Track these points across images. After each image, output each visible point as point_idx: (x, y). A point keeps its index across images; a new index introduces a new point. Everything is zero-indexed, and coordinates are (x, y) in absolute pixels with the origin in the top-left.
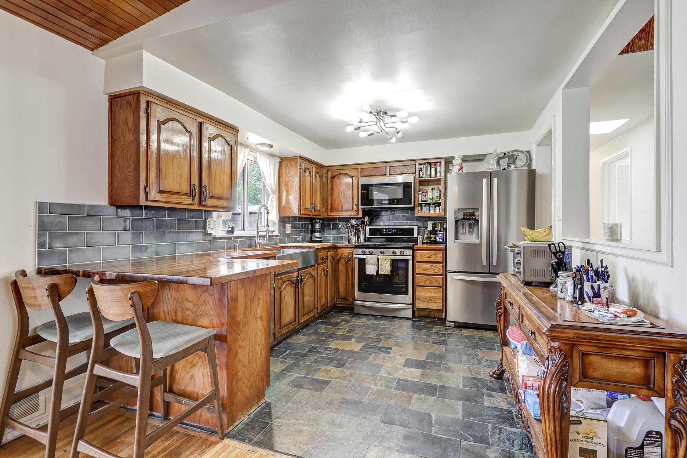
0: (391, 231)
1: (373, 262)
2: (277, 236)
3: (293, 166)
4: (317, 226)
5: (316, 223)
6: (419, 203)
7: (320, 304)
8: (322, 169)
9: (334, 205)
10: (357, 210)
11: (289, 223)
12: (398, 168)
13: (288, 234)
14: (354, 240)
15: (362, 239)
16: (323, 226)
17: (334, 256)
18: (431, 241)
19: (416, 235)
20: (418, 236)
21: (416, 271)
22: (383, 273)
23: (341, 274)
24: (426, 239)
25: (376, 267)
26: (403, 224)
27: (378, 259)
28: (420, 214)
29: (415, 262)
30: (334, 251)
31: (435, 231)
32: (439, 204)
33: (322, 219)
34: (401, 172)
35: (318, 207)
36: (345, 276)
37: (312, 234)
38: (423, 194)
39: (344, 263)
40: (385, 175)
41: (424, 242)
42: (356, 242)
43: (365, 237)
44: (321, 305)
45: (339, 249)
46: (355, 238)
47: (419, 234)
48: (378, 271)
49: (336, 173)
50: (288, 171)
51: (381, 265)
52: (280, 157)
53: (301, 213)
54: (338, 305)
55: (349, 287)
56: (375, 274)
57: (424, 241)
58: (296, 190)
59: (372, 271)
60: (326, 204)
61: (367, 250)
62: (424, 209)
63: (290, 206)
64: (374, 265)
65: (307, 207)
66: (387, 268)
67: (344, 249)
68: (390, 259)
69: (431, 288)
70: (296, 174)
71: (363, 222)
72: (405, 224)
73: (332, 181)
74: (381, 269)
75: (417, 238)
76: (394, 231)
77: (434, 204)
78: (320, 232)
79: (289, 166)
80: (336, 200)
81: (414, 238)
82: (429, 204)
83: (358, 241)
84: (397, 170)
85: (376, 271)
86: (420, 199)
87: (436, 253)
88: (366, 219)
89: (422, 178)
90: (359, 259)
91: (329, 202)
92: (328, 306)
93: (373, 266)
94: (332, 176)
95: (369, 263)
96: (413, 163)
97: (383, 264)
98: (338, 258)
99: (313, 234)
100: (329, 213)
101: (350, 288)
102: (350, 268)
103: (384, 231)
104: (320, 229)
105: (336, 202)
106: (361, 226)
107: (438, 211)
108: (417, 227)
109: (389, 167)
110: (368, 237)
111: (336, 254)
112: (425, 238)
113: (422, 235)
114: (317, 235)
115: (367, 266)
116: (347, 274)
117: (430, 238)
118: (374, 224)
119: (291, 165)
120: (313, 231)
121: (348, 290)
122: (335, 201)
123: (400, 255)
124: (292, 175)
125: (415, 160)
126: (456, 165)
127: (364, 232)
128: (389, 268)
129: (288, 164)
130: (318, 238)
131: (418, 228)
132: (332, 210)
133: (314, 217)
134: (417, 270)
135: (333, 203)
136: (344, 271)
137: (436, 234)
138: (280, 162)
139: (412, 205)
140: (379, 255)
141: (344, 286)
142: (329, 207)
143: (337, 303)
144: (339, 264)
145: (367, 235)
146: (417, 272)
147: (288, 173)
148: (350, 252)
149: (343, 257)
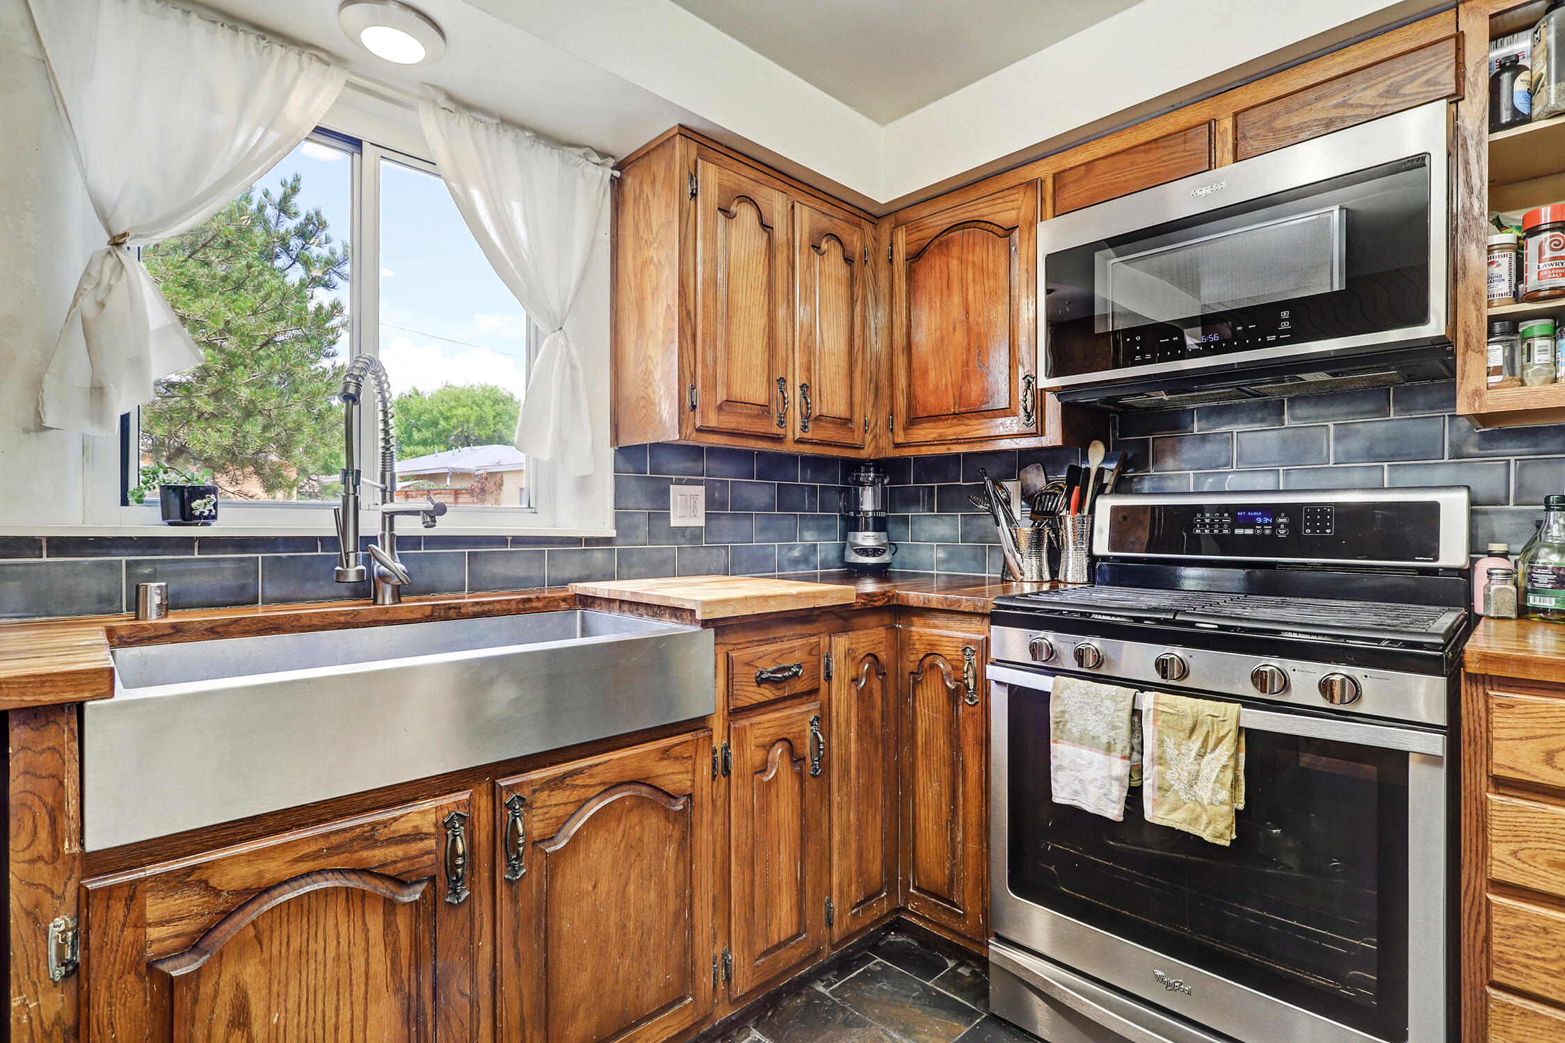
0: (1251, 523)
1: (1097, 726)
2: (608, 541)
4: (868, 501)
5: (862, 484)
6: (1492, 317)
7: (750, 943)
8: (867, 227)
9: (919, 392)
10: (1037, 411)
14: (1030, 568)
15: (1074, 566)
16: (888, 500)
17: (883, 656)
19: (1452, 553)
20: (1473, 562)
21: (1482, 854)
22: (1177, 820)
23: (927, 756)
25: (1120, 768)
26: (1341, 479)
27: (1136, 713)
28: (1506, 398)
29: (1475, 780)
30: (890, 628)
33: (889, 468)
34: (1329, 124)
35: (833, 402)
36: (945, 771)
37: (844, 537)
38: (1532, 243)
39: (942, 699)
40: (1208, 171)
42: (1041, 582)
43: (1093, 559)
44: (761, 946)
45: (915, 619)
46: (1034, 561)
47: (1476, 548)
48: (1134, 796)
49: (930, 233)
50: (642, 216)
51: (1160, 760)
53: (698, 424)
55: (964, 839)
56: (1115, 812)
57: (1533, 601)
58: (669, 306)
59: (1091, 788)
60: (886, 392)
61: (1065, 645)
62: (1542, 358)
64: (1109, 749)
65: (737, 393)
66: (1204, 792)
67: (940, 620)
68: (1231, 725)
70: (670, 223)
71: (1077, 477)
72: (1358, 477)
73: (911, 275)
74: (1163, 789)
75: (1466, 574)
76: (1275, 526)
78: (880, 525)
79: (647, 189)
80: (931, 365)
81: (1434, 571)
83: (1054, 573)
85: (1118, 793)
86: (1503, 287)
88: (1096, 457)
89: (1527, 119)
90: (1017, 694)
91: (902, 382)
92: (836, 939)
93: (1099, 757)
94: (914, 248)
95: (1074, 727)
96: (1439, 28)
97: (1171, 752)
98: (912, 667)
99: (851, 534)
100: (901, 433)
101: (973, 847)
102: (970, 732)
103: (1203, 525)
104: (883, 514)
105: (932, 376)
106: (1069, 495)
108: (1463, 496)
109: (1236, 115)
110: (1105, 558)
111: (901, 645)
112: (1544, 580)
113: (1506, 556)
114: (867, 539)
115: (1061, 752)
116: (955, 766)
118: (1146, 486)
119: (653, 182)
120: (853, 523)
121: (959, 852)
122: (925, 373)
123: (1321, 702)
124: (655, 229)
125: (1454, 5)
127: (1087, 527)
128: (1224, 795)
129: (641, 183)
130: (865, 551)
131: (1473, 502)
132: (913, 421)
133: (807, 450)
134: (1495, 848)
135: (918, 382)
136: (941, 743)
138: (617, 185)
139: (1435, 327)
140: (1143, 686)
141: (940, 827)
142: (901, 403)
143: (905, 910)
144: (914, 701)
145: (1101, 547)
146: (1497, 872)
147: (642, 226)
148: (970, 642)
149: (933, 666)
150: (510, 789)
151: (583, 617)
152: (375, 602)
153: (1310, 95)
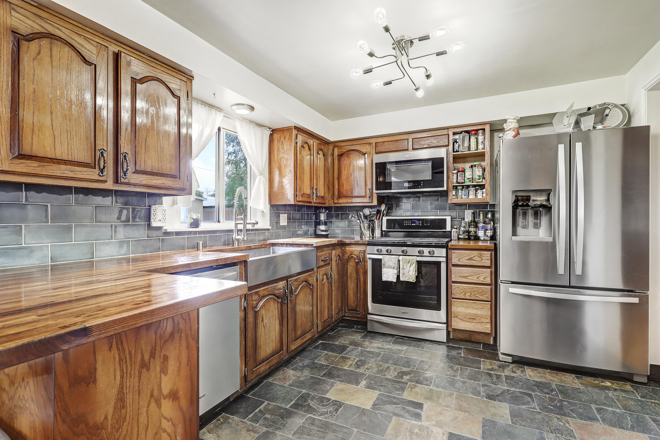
0: (415, 223)
1: (391, 264)
2: (268, 230)
3: (287, 139)
4: (323, 217)
5: (321, 213)
6: (453, 186)
7: (321, 320)
8: (327, 145)
9: (341, 190)
10: (371, 197)
11: (285, 213)
12: (424, 140)
13: (284, 227)
14: (367, 234)
15: (378, 233)
16: (329, 216)
17: (340, 255)
18: (469, 236)
19: (448, 228)
20: (451, 230)
21: (451, 277)
22: (406, 279)
23: (351, 278)
24: (463, 233)
25: (396, 271)
26: (431, 213)
27: (399, 261)
28: (455, 201)
29: (450, 265)
30: (341, 248)
31: (474, 223)
32: (482, 187)
33: (328, 208)
34: (429, 145)
35: (321, 193)
36: (355, 281)
37: (316, 227)
38: (459, 173)
39: (354, 264)
40: (407, 150)
41: (460, 238)
42: (370, 237)
43: (382, 231)
44: (323, 321)
45: (347, 246)
46: (368, 232)
47: (452, 227)
48: (398, 277)
49: (344, 150)
50: (280, 146)
51: (403, 269)
52: (270, 128)
53: (298, 200)
54: (347, 318)
55: (360, 296)
56: (395, 280)
57: (460, 236)
58: (290, 170)
59: (390, 276)
60: (332, 189)
61: (384, 249)
62: (460, 194)
63: (284, 191)
64: (394, 268)
65: (305, 192)
66: (411, 273)
67: (354, 246)
68: (415, 260)
69: (474, 303)
70: (291, 149)
71: (379, 212)
72: (433, 213)
73: (339, 160)
74: (403, 274)
75: (451, 232)
76: (419, 223)
77: (474, 186)
78: (325, 224)
79: (282, 139)
80: (345, 184)
81: (446, 232)
82: (468, 187)
83: (373, 235)
84: (423, 143)
85: (395, 276)
86: (455, 181)
87: (480, 254)
88: (383, 207)
89: (458, 151)
90: (374, 261)
91: (336, 187)
92: (334, 321)
93: (392, 270)
94: (340, 153)
95: (387, 265)
96: (445, 132)
97: (405, 267)
98: (346, 258)
99: (318, 227)
100: (336, 200)
101: (362, 297)
102: (361, 271)
103: (406, 223)
104: (326, 221)
105: (345, 186)
106: (377, 216)
107: (481, 196)
108: (450, 217)
109: (413, 139)
110: (385, 231)
111: (344, 253)
112: (461, 233)
113: (456, 228)
114: (323, 227)
115: (384, 270)
116: (358, 279)
117: (469, 232)
118: (393, 214)
119: (285, 138)
120: (318, 223)
121: (359, 299)
122: (343, 185)
123: (429, 255)
124: (285, 150)
125: (448, 128)
126: (510, 130)
127: (380, 224)
128: (414, 273)
129: (280, 137)
130: (323, 231)
131: (451, 218)
132: (339, 197)
133: (316, 205)
134: (453, 276)
135: (341, 188)
136: (354, 275)
137: (476, 227)
138: (271, 136)
139: (445, 188)
140: (400, 255)
141: (354, 294)
142: (336, 192)
143: (345, 316)
144: (347, 265)
145: (384, 228)
146: (453, 280)
147: (280, 148)
148: (361, 251)
149: (352, 257)
150: (291, 281)
151: (273, 248)
152: (233, 246)
153: (425, 139)
